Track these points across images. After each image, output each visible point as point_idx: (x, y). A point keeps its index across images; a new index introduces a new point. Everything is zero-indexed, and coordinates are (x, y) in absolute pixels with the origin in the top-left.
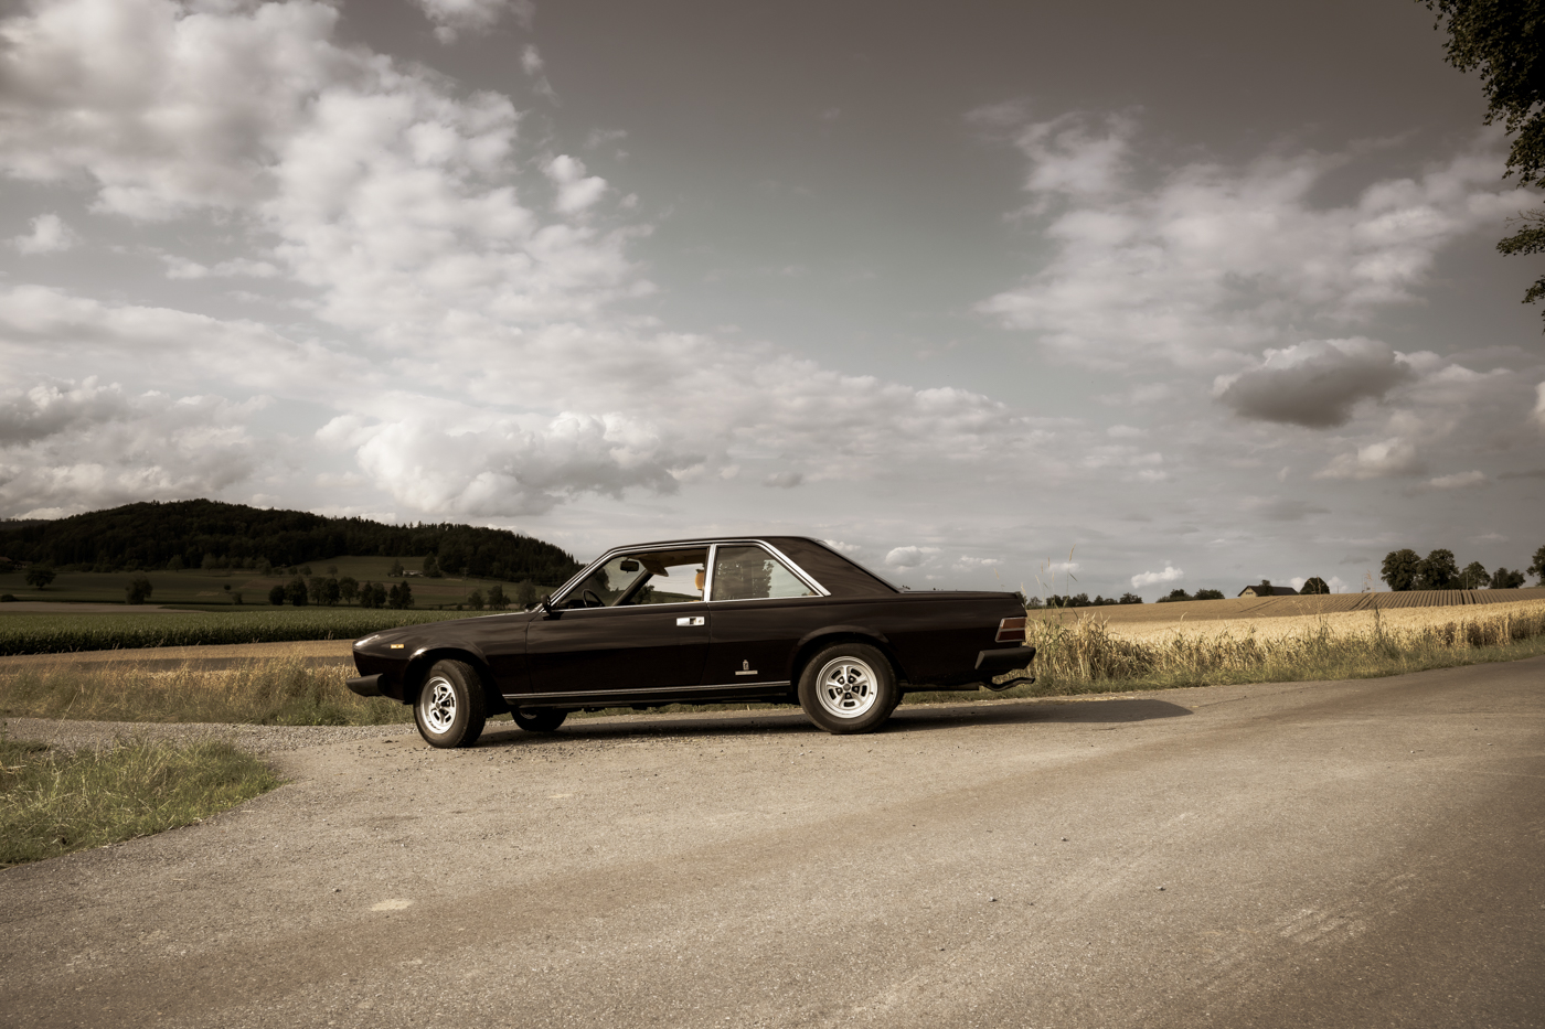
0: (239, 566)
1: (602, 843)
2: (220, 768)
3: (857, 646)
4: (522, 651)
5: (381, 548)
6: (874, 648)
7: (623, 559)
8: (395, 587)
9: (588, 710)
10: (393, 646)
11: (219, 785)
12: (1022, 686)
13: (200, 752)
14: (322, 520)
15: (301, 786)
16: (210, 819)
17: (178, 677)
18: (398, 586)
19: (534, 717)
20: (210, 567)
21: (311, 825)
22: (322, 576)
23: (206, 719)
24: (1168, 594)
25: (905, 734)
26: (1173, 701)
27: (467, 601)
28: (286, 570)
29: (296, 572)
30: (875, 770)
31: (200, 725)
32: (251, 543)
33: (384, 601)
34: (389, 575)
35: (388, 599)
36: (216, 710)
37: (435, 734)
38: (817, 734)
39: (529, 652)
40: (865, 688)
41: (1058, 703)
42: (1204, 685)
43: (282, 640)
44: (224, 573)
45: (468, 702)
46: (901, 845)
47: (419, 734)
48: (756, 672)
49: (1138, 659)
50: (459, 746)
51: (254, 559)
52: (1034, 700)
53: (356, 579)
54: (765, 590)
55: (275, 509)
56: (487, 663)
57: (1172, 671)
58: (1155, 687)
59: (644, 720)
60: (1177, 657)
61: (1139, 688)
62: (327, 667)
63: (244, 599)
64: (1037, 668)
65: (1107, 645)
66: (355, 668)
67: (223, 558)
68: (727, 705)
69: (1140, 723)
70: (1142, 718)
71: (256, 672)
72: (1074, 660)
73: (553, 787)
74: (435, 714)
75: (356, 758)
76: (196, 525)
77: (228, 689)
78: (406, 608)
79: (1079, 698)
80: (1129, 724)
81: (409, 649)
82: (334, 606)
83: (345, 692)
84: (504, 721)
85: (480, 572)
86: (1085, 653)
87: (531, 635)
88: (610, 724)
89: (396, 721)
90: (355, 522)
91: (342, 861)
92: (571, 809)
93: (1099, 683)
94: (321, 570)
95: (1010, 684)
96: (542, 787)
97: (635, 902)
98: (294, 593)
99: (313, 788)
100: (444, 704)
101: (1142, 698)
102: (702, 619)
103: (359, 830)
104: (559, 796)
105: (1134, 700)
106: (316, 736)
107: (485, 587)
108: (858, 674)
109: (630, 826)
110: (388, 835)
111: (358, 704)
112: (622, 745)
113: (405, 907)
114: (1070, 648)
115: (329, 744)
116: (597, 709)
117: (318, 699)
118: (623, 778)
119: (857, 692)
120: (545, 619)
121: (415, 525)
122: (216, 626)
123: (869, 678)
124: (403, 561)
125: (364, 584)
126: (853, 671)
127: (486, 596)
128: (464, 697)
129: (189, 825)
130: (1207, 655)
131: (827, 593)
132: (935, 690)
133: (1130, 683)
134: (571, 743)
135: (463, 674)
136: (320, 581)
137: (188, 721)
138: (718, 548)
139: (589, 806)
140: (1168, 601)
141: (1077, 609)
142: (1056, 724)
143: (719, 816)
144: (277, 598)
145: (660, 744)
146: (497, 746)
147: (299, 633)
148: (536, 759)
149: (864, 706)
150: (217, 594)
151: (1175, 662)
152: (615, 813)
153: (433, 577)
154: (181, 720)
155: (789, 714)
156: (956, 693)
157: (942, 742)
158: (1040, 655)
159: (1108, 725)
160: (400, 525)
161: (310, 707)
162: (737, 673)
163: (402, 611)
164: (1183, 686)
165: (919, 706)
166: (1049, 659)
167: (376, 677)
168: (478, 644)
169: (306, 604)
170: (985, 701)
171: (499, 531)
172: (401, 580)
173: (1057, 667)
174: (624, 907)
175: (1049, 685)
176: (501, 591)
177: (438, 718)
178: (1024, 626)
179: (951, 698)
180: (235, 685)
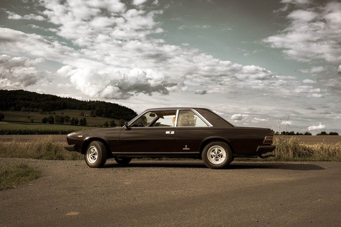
0: (33, 111)
1: (139, 197)
2: (23, 171)
3: (221, 142)
4: (118, 139)
5: (78, 107)
6: (225, 143)
7: (151, 113)
8: (81, 119)
9: (138, 158)
10: (79, 136)
11: (22, 176)
12: (271, 158)
13: (17, 167)
14: (59, 98)
15: (48, 177)
16: (18, 187)
17: (11, 144)
18: (82, 119)
19: (122, 159)
20: (23, 111)
21: (50, 189)
22: (59, 115)
23: (19, 157)
24: (320, 133)
25: (233, 170)
26: (319, 165)
27: (103, 124)
28: (48, 113)
29: (51, 114)
30: (223, 180)
31: (18, 159)
32: (37, 104)
33: (78, 123)
34: (80, 116)
35: (79, 123)
36: (24, 155)
37: (91, 163)
38: (207, 169)
39: (120, 140)
40: (222, 155)
41: (282, 164)
42: (329, 161)
43: (45, 134)
44: (28, 113)
45: (101, 154)
46: (230, 203)
47: (86, 164)
48: (189, 149)
49: (309, 152)
50: (98, 167)
51: (38, 109)
52: (275, 162)
53: (70, 116)
54: (194, 124)
55: (45, 94)
56: (108, 142)
57: (319, 156)
58: (313, 161)
59: (155, 162)
60: (321, 152)
61: (308, 161)
62: (59, 142)
63: (34, 121)
64: (276, 153)
65: (299, 147)
66: (67, 143)
67: (28, 108)
68: (180, 159)
69: (308, 171)
70: (308, 170)
71: (36, 143)
72: (288, 151)
73: (125, 181)
74: (91, 157)
75: (66, 170)
76: (19, 98)
77: (27, 148)
78: (85, 126)
79: (289, 163)
80: (304, 171)
81: (84, 137)
82: (62, 124)
83: (64, 150)
84: (112, 161)
85: (108, 116)
86: (292, 149)
87: (121, 135)
88: (144, 163)
89: (79, 159)
90: (70, 99)
91: (59, 200)
92: (130, 187)
93: (295, 158)
94: (59, 113)
95: (267, 157)
96: (122, 180)
97: (147, 216)
98: (50, 120)
99: (52, 178)
100: (94, 154)
101: (309, 164)
102: (174, 132)
103: (65, 191)
104: (127, 183)
105: (306, 164)
106: (54, 163)
107: (109, 120)
108: (220, 151)
109: (148, 193)
110: (74, 193)
111: (68, 154)
112: (148, 169)
113: (77, 214)
114: (287, 147)
115: (58, 165)
116: (141, 158)
117: (56, 152)
118: (147, 179)
119: (220, 156)
120: (126, 130)
121: (88, 101)
122: (25, 129)
123: (223, 152)
124: (84, 112)
125: (72, 118)
126: (219, 150)
127: (109, 123)
128: (100, 152)
129: (11, 188)
130: (331, 152)
131: (212, 126)
132: (244, 157)
133: (305, 159)
134: (132, 168)
135: (100, 145)
136: (58, 116)
137: (14, 157)
138: (179, 111)
139: (136, 187)
140: (320, 135)
141: (290, 136)
142: (281, 170)
143: (175, 191)
144: (45, 121)
145: (159, 169)
146: (110, 168)
147: (51, 132)
148: (121, 171)
149: (222, 161)
150: (25, 119)
151: (320, 153)
152: (144, 189)
153: (93, 117)
154: (12, 157)
155: (199, 162)
156: (250, 158)
157: (245, 173)
158: (277, 149)
159: (297, 171)
160: (84, 101)
161: (53, 154)
162: (183, 149)
163: (83, 127)
164: (323, 161)
165: (239, 162)
166: (280, 150)
167: (73, 145)
168: (105, 137)
169: (54, 123)
170: (259, 161)
171: (114, 104)
172: (83, 117)
173: (283, 153)
174: (144, 217)
175: (280, 158)
176: (114, 122)
177: (92, 159)
178: (272, 139)
179: (249, 160)
180: (30, 147)
